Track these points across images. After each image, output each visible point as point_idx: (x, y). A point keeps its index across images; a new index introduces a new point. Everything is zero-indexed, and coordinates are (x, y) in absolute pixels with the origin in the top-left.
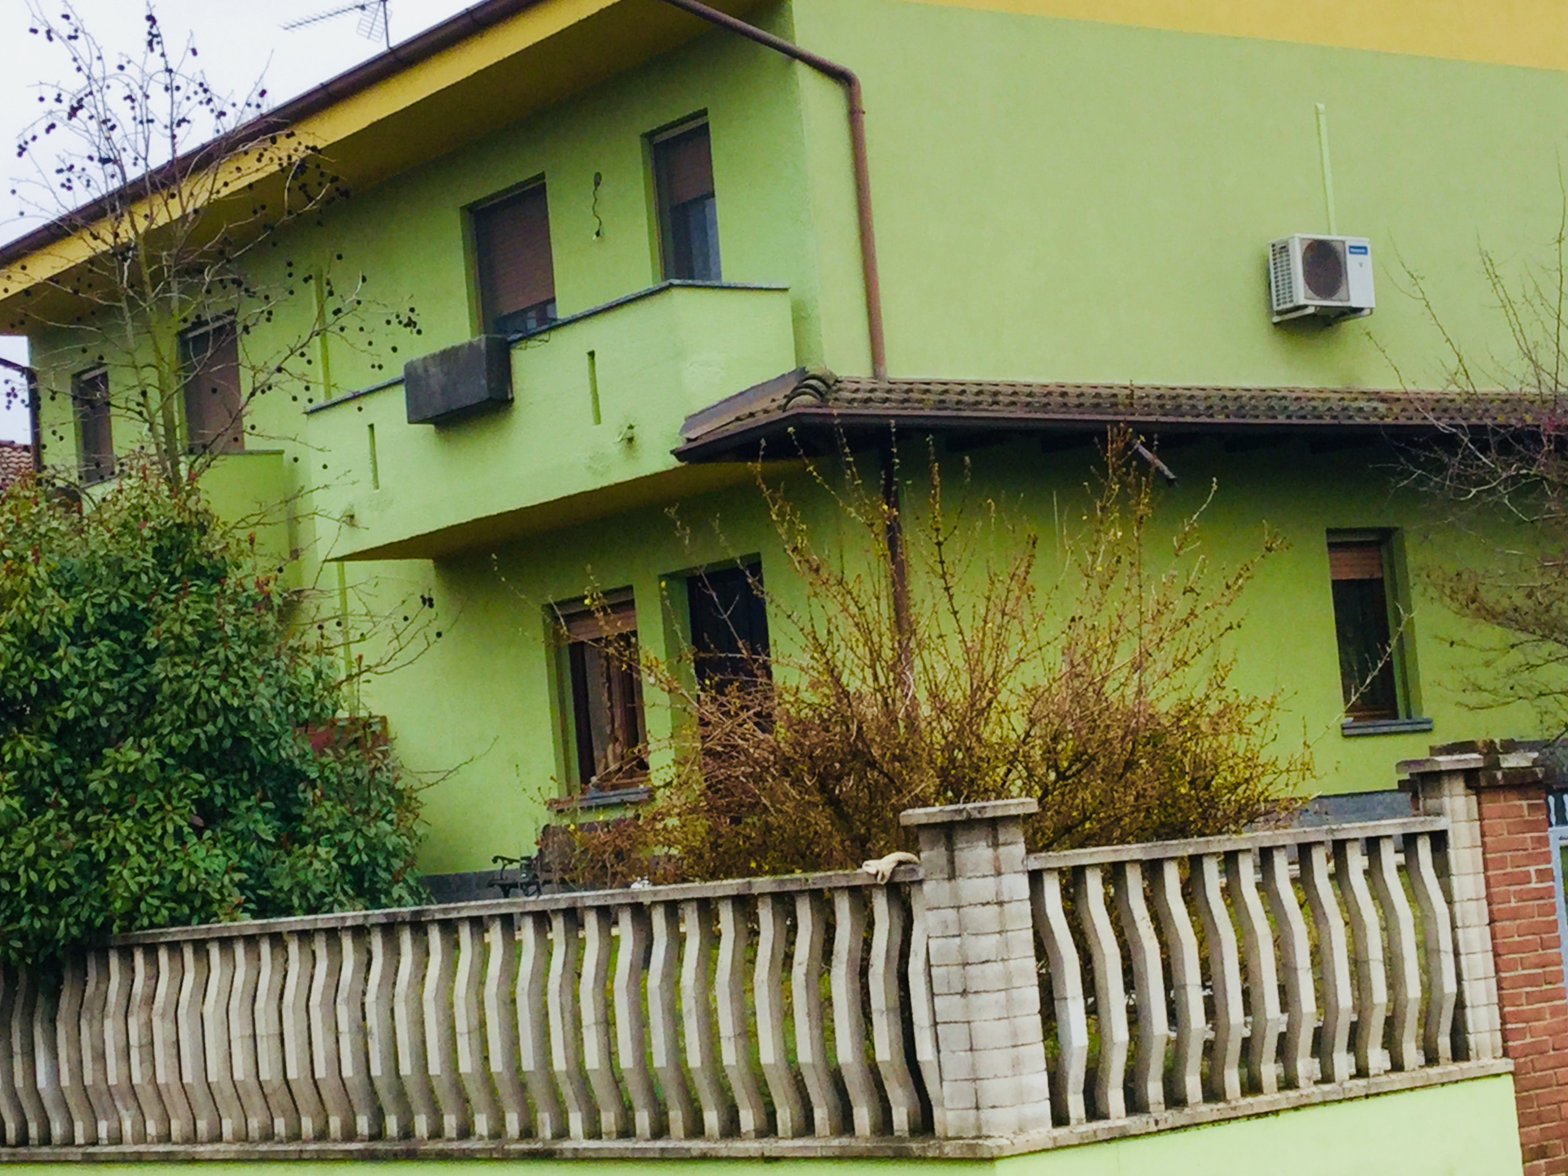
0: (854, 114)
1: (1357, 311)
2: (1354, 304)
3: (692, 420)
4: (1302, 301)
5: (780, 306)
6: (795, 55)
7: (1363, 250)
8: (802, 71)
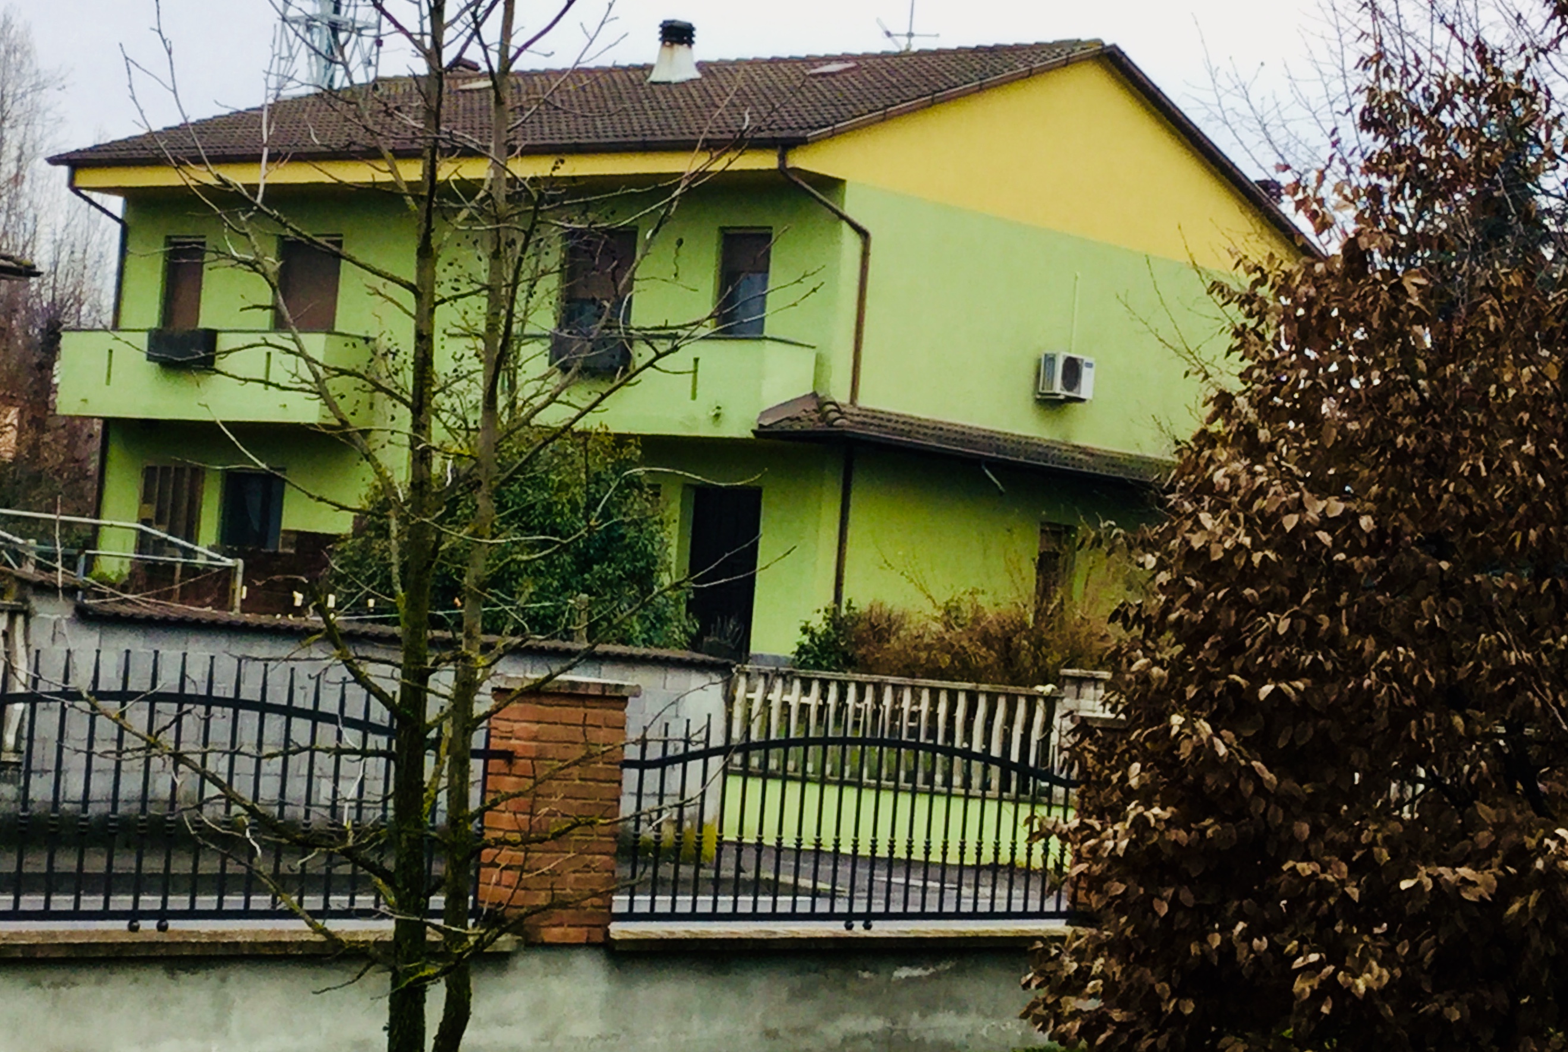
0: (865, 255)
1: (1082, 400)
2: (1082, 396)
3: (764, 414)
4: (1058, 391)
5: (810, 356)
6: (842, 217)
7: (1089, 365)
8: (845, 225)
